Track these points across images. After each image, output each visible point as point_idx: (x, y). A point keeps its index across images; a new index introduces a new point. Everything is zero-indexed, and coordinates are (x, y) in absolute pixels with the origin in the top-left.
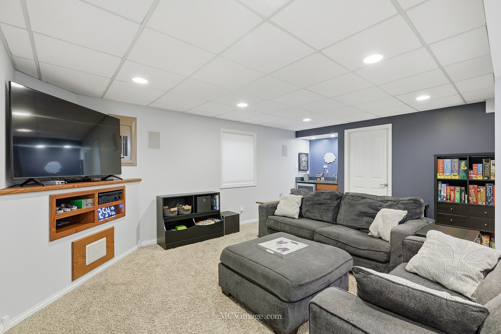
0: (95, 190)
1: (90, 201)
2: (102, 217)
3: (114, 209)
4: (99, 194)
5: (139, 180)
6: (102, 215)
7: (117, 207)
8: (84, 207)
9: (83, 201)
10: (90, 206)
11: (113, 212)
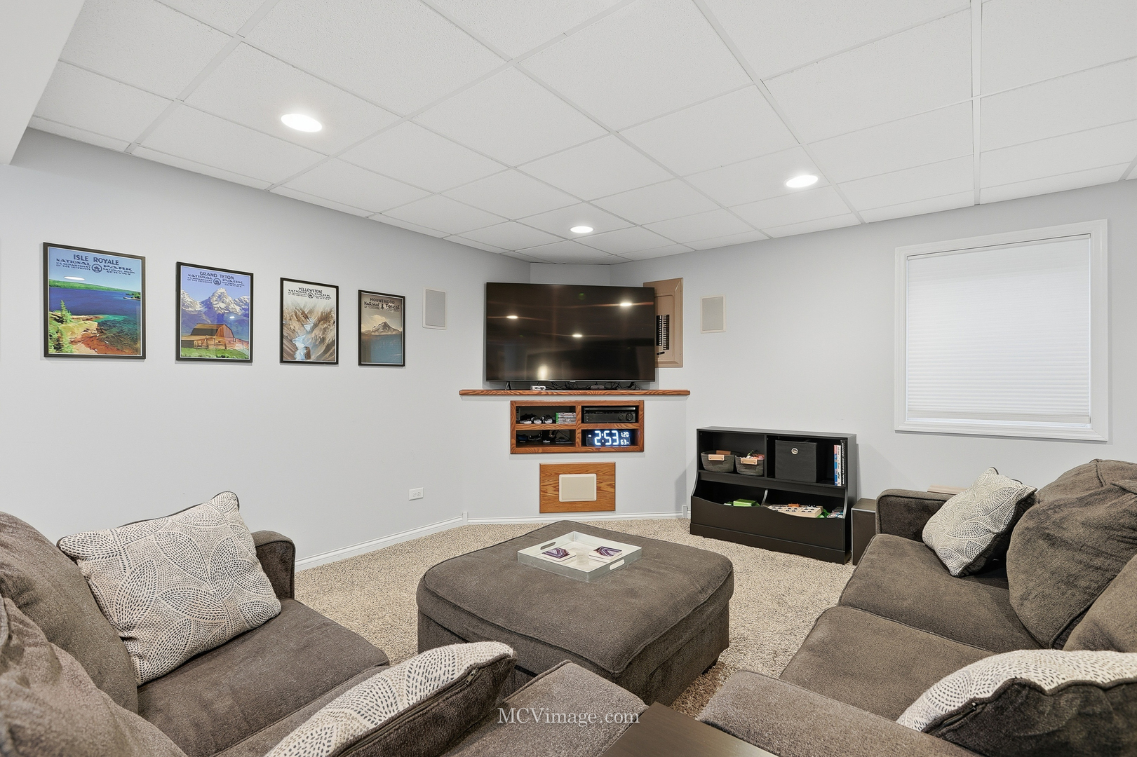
0: (576, 402)
1: (568, 415)
2: (599, 444)
3: (628, 436)
4: (583, 407)
5: (686, 393)
6: (598, 441)
7: (633, 433)
8: (559, 422)
9: (559, 415)
10: (568, 422)
11: (623, 441)
